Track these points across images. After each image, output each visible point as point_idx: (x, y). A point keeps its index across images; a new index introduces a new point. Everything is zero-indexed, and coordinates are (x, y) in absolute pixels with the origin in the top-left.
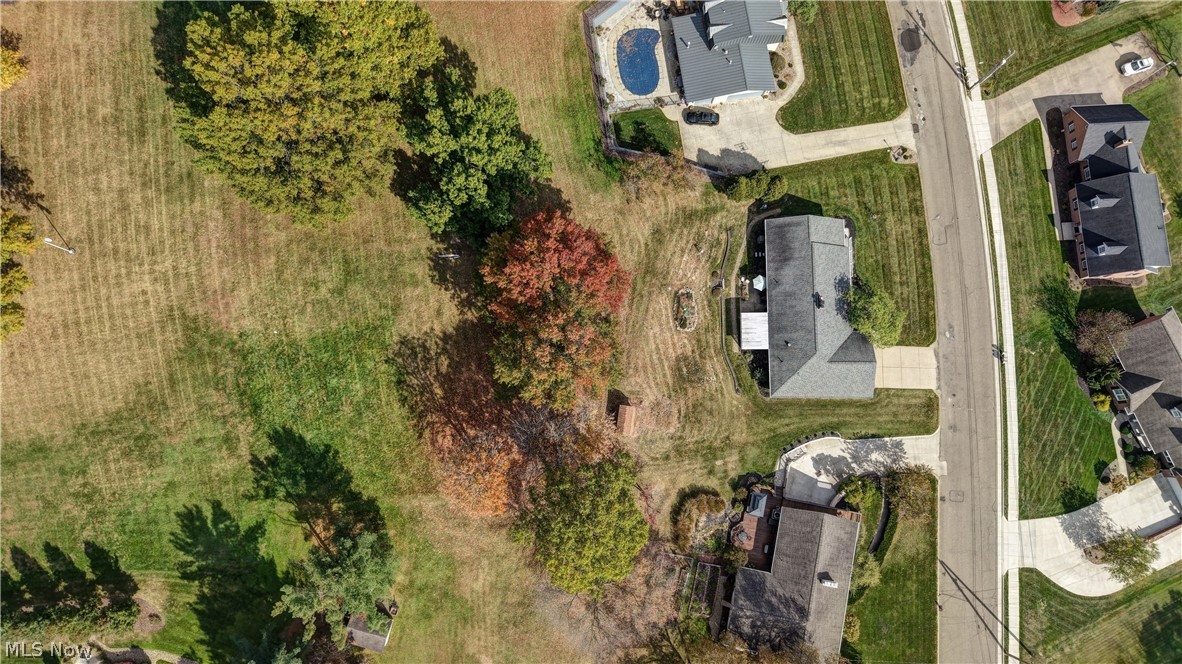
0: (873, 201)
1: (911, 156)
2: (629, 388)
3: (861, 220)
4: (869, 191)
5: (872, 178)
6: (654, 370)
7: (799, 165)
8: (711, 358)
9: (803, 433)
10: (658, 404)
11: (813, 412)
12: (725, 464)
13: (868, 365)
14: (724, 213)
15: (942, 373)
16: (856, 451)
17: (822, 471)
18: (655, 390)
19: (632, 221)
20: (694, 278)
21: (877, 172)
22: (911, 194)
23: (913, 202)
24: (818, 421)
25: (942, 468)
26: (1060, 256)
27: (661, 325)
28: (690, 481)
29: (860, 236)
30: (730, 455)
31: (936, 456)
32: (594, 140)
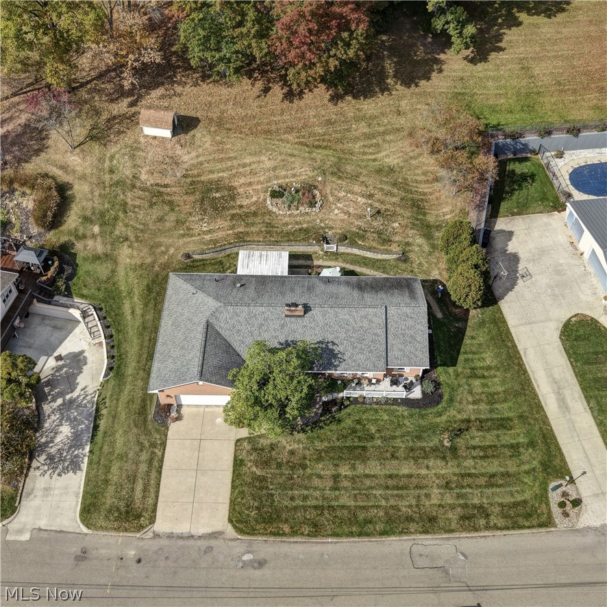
0: (473, 443)
1: (566, 515)
2: (198, 135)
3: (438, 420)
4: (490, 438)
5: (512, 446)
6: (222, 160)
7: (512, 341)
8: (232, 227)
9: (118, 331)
10: (177, 164)
11: (146, 344)
12: (94, 236)
13: (195, 370)
14: (426, 248)
15: (180, 543)
16: (79, 406)
17: (60, 363)
18: (195, 162)
20: (336, 211)
21: (526, 454)
22: (497, 510)
23: (483, 511)
24: (132, 349)
25: (20, 531)
27: (275, 169)
28: (78, 196)
29: (411, 416)
30: (104, 244)
31: (43, 524)
32: (499, 125)
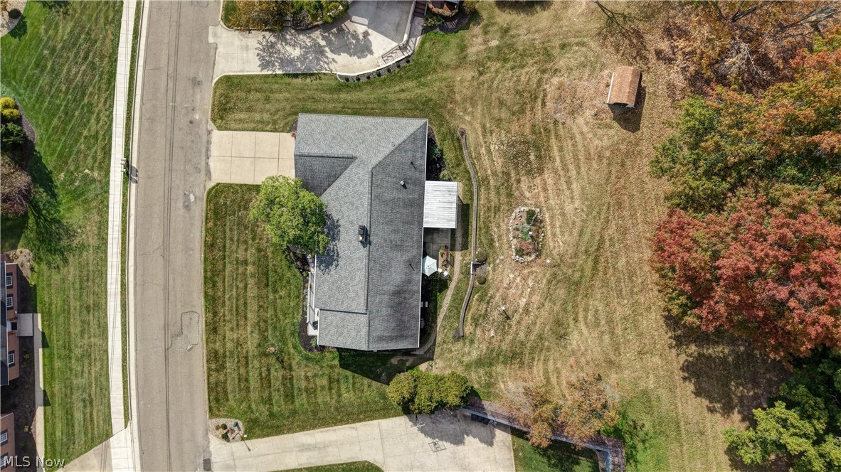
0: (272, 370)
1: (217, 428)
2: (612, 132)
3: (290, 345)
4: (277, 384)
5: (270, 400)
6: (576, 158)
7: (364, 420)
8: (495, 174)
9: (384, 81)
10: (572, 113)
11: (370, 106)
12: (486, 42)
13: (306, 151)
14: (466, 359)
15: (204, 150)
16: (318, 60)
17: (361, 37)
18: (575, 131)
19: (596, 352)
20: (512, 276)
21: (264, 409)
22: (222, 378)
23: (222, 367)
24: (365, 95)
25: (215, 35)
26: (39, 292)
27: (563, 214)
28: (534, 19)
29: (293, 324)
30: (478, 53)
31: (221, 50)
32: (636, 461)
